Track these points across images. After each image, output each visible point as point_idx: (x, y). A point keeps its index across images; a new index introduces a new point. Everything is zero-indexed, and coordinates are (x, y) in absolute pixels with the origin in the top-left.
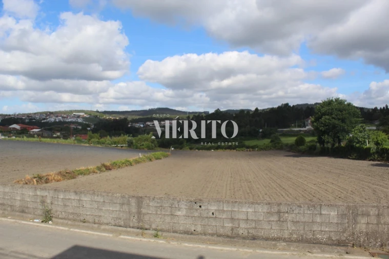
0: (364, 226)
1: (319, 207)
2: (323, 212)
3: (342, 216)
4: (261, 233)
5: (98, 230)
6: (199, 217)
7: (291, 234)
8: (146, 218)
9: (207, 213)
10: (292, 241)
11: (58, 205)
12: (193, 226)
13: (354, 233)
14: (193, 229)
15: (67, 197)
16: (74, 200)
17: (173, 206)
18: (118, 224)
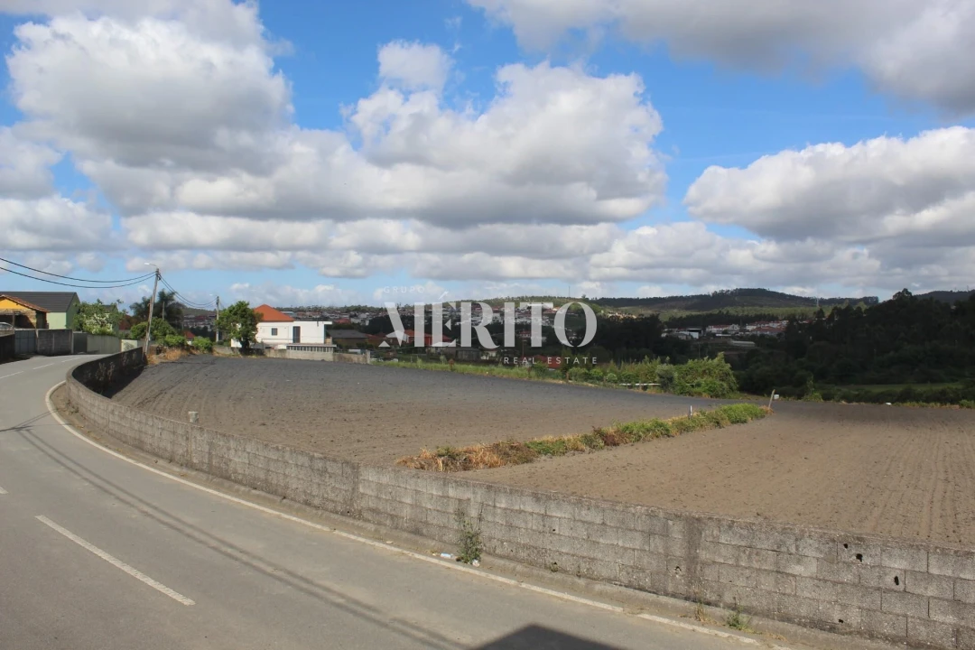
5: (587, 592)
6: (854, 585)
8: (710, 574)
9: (880, 577)
11: (495, 523)
12: (837, 607)
14: (836, 617)
15: (517, 508)
16: (532, 514)
17: (784, 549)
18: (635, 584)
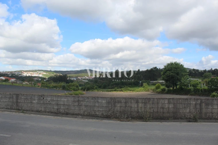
0: (119, 108)
1: (97, 98)
2: (99, 101)
3: (108, 103)
4: (71, 112)
6: (43, 103)
7: (84, 112)
8: (20, 104)
9: (47, 101)
10: (84, 116)
13: (114, 112)
14: (40, 109)
17: (32, 98)
18: (7, 108)
